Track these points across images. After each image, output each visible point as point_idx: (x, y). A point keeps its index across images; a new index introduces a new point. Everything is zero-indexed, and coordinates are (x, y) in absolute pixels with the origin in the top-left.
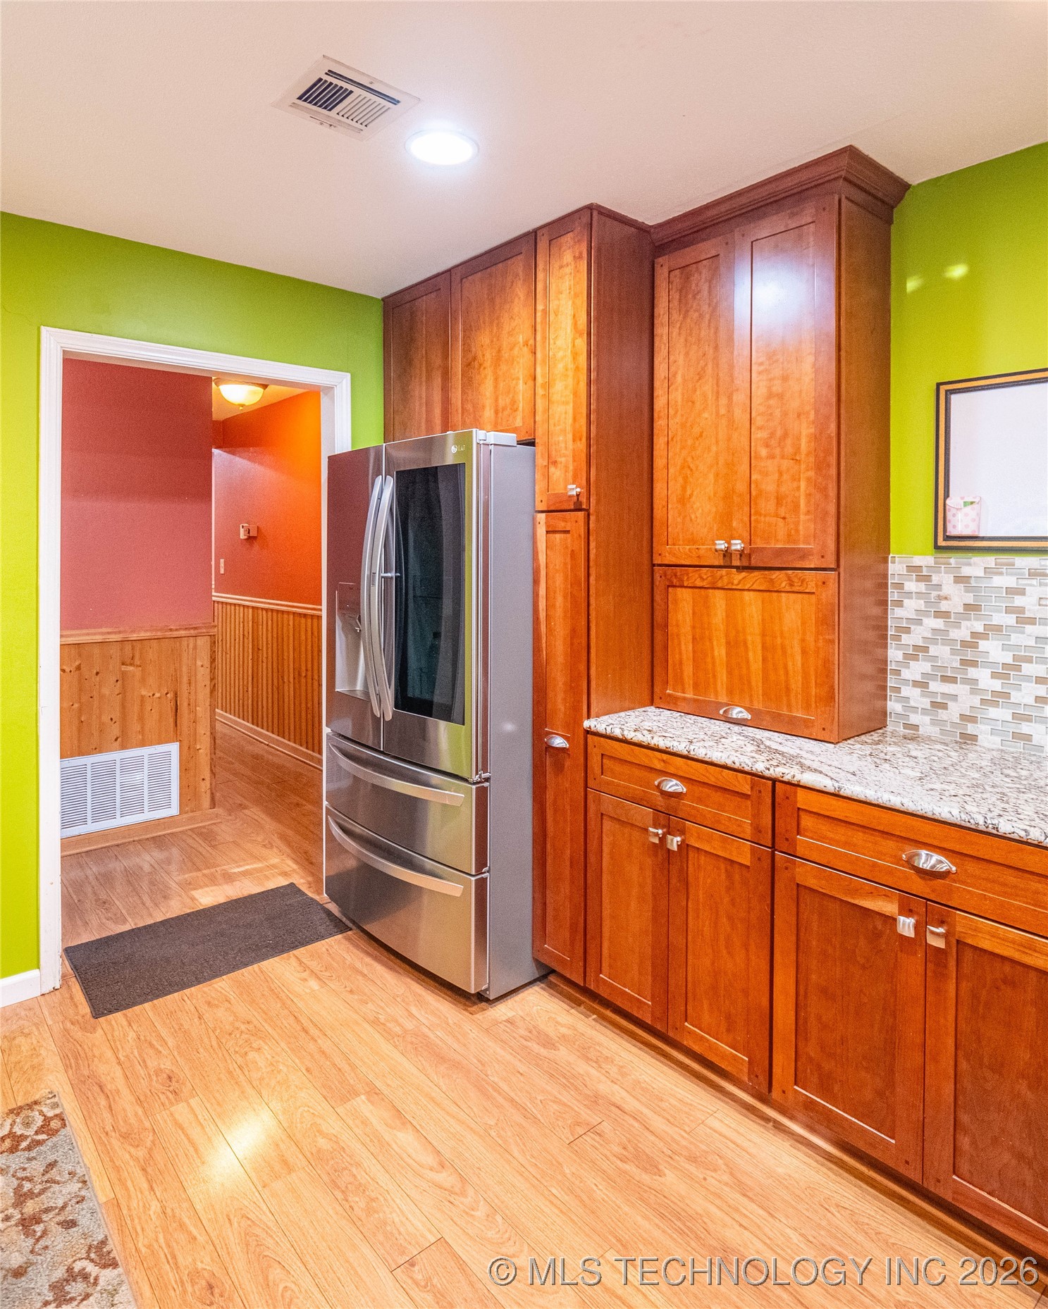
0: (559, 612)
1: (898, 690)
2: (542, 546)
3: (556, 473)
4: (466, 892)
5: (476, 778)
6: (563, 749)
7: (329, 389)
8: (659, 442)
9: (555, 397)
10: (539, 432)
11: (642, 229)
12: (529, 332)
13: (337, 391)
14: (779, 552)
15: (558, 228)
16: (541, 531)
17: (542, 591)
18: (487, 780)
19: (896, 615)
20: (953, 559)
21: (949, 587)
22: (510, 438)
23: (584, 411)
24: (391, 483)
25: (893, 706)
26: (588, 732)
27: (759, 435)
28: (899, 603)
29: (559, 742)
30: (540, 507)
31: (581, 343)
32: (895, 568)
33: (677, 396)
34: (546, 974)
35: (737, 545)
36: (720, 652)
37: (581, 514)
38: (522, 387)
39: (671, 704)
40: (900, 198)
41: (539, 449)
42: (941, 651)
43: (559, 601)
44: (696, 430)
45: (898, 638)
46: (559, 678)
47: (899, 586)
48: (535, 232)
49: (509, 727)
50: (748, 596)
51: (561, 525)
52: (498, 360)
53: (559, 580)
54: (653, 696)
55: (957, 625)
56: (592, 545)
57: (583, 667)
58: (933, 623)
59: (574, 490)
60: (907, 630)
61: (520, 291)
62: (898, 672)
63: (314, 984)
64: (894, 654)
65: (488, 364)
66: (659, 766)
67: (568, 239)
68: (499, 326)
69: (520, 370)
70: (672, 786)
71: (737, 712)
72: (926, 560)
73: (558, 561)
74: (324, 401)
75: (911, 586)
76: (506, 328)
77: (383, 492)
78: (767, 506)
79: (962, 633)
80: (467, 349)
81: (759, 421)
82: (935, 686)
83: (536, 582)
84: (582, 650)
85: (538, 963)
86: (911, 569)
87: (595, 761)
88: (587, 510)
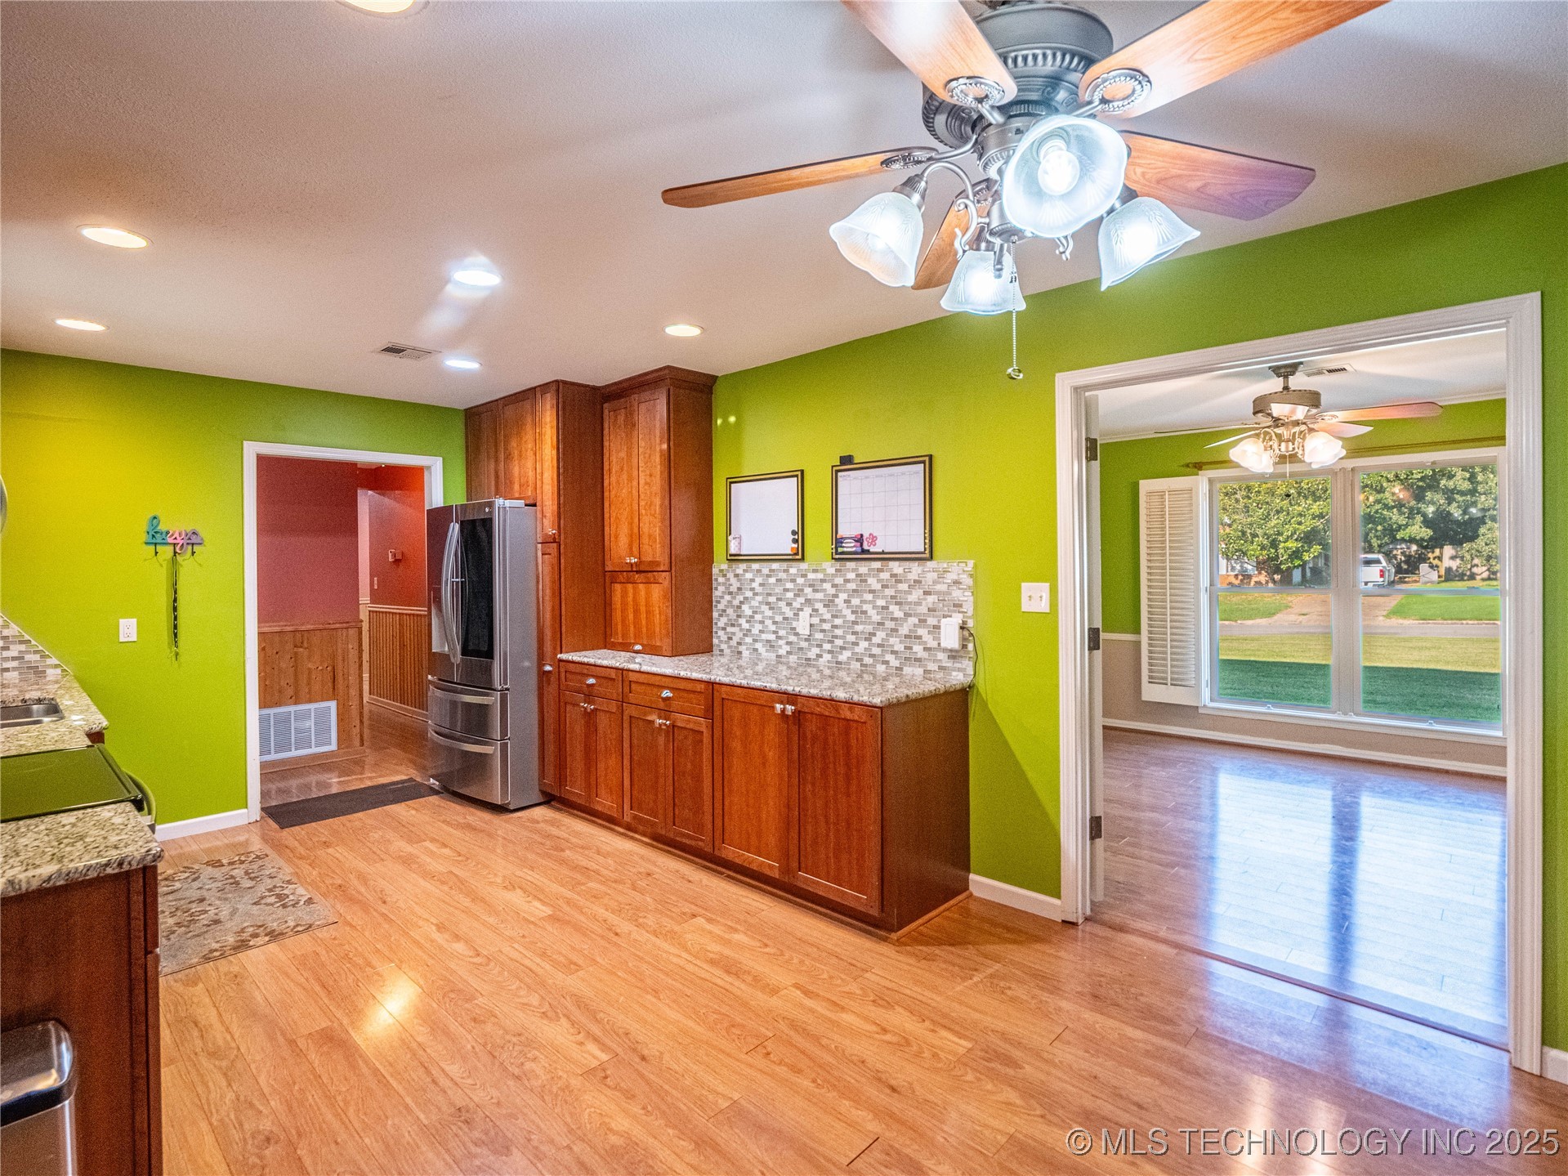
0: (547, 598)
1: (716, 633)
2: (540, 561)
3: (546, 522)
4: (496, 749)
5: (500, 688)
6: (549, 672)
7: (429, 468)
8: (606, 504)
9: (544, 481)
10: (539, 498)
11: (594, 388)
12: (533, 444)
13: (433, 468)
14: (651, 563)
15: (544, 388)
16: (540, 554)
17: (541, 587)
18: (507, 689)
19: (716, 594)
20: (734, 565)
21: (733, 580)
22: (521, 503)
23: (556, 489)
24: (457, 526)
25: (715, 641)
26: (560, 660)
27: (642, 503)
28: (716, 589)
29: (548, 668)
30: (540, 540)
31: (555, 452)
32: (715, 571)
33: (613, 479)
34: (549, 799)
35: (634, 560)
36: (631, 616)
37: (555, 545)
38: (531, 474)
39: (613, 646)
40: (715, 382)
41: (539, 508)
42: (730, 611)
43: (548, 591)
44: (620, 499)
45: (716, 606)
46: (548, 633)
47: (716, 580)
48: (535, 388)
49: (527, 664)
50: (641, 586)
51: (548, 551)
52: (520, 455)
53: (547, 580)
54: (607, 644)
55: (734, 598)
56: (562, 561)
57: (557, 626)
58: (728, 597)
59: (551, 531)
60: (719, 602)
61: (529, 419)
62: (716, 624)
63: (413, 812)
64: (715, 615)
65: (516, 458)
66: (585, 671)
67: (548, 395)
68: (521, 439)
69: (529, 464)
70: (591, 681)
71: (638, 647)
72: (724, 566)
73: (547, 569)
74: (426, 474)
75: (721, 580)
76: (524, 439)
77: (455, 529)
78: (645, 540)
79: (736, 602)
80: (506, 449)
81: (642, 496)
82: (729, 629)
83: (538, 582)
84: (558, 618)
85: (543, 793)
86: (721, 571)
87: (563, 675)
88: (559, 543)
